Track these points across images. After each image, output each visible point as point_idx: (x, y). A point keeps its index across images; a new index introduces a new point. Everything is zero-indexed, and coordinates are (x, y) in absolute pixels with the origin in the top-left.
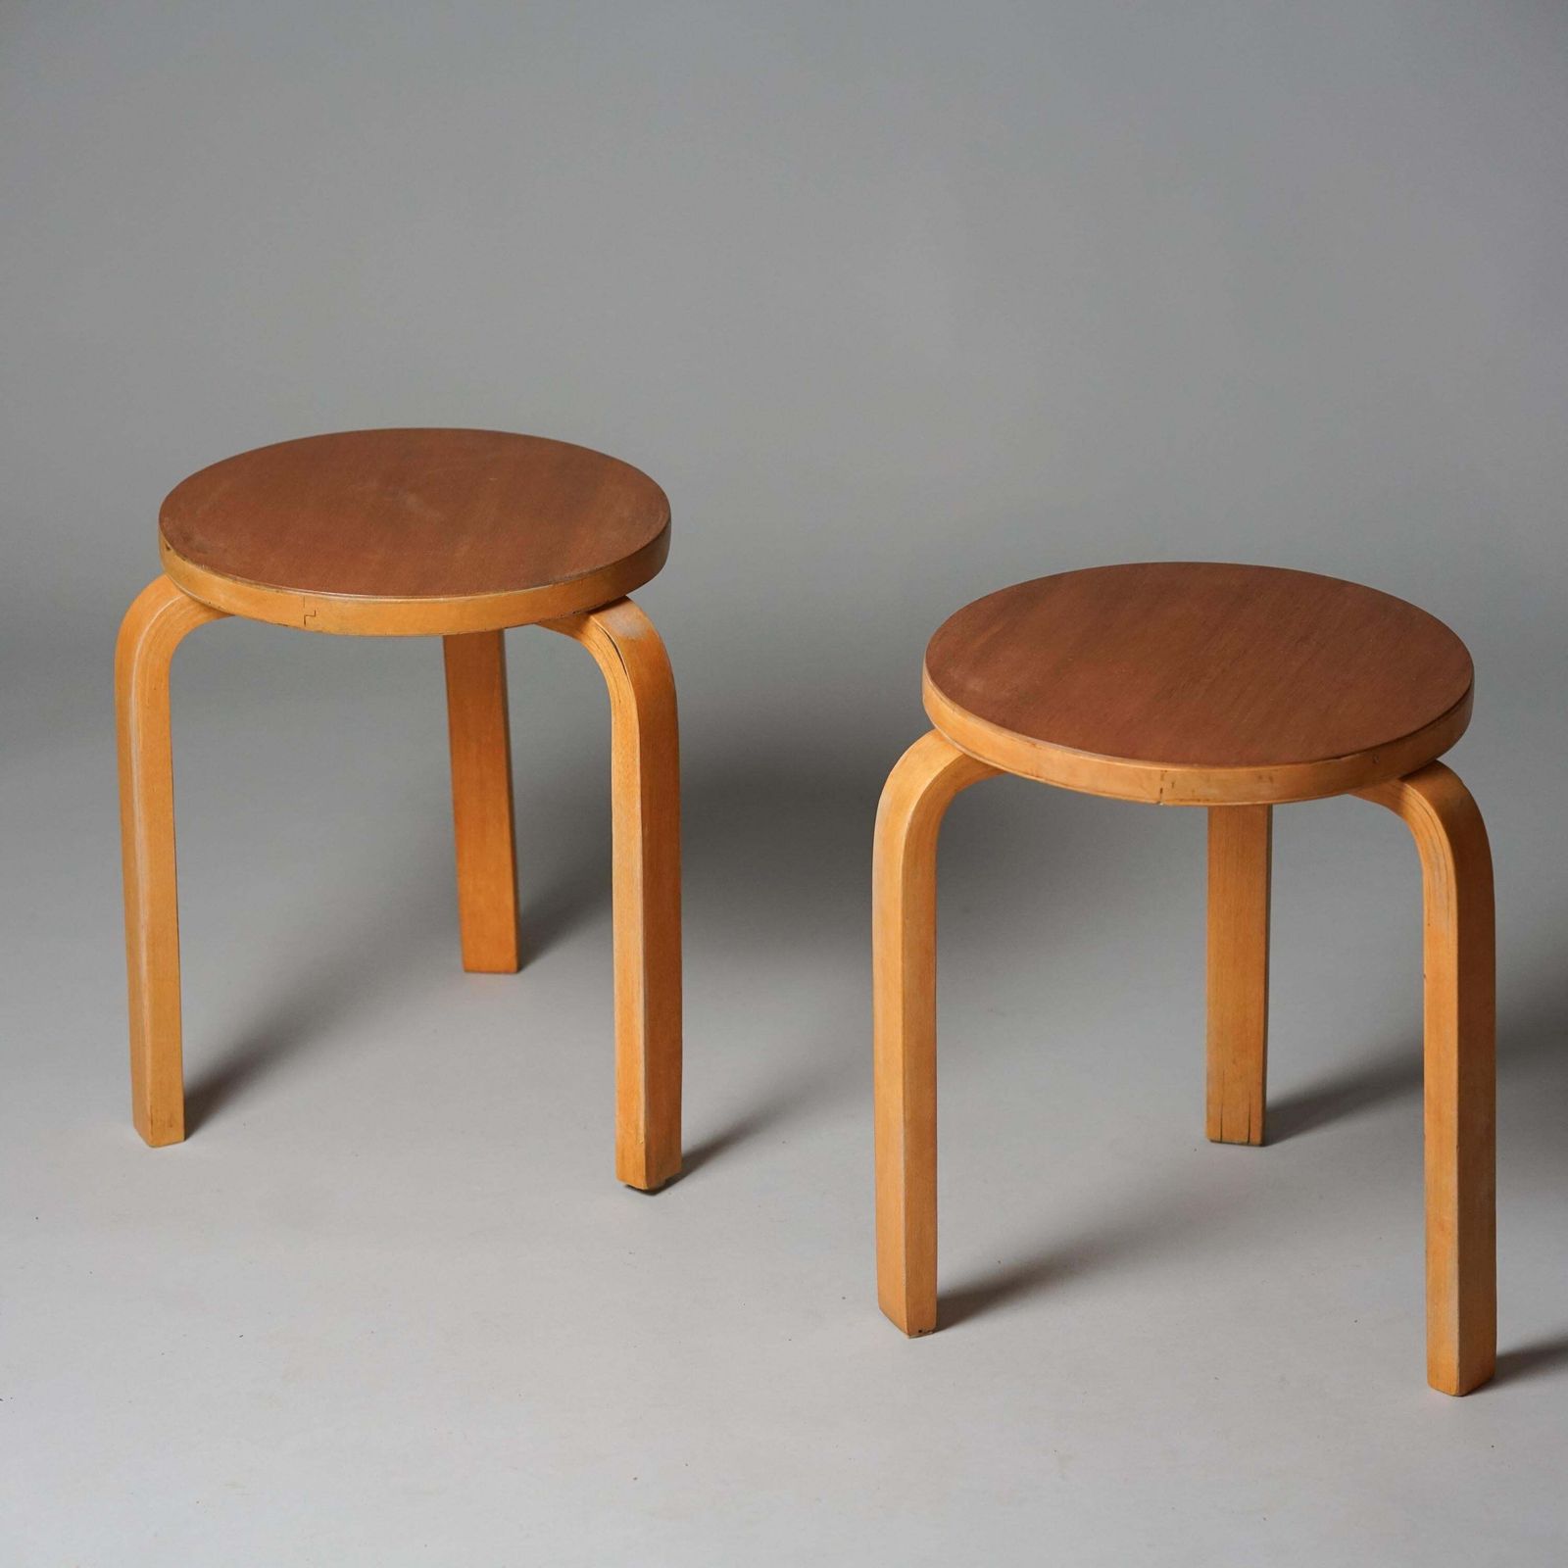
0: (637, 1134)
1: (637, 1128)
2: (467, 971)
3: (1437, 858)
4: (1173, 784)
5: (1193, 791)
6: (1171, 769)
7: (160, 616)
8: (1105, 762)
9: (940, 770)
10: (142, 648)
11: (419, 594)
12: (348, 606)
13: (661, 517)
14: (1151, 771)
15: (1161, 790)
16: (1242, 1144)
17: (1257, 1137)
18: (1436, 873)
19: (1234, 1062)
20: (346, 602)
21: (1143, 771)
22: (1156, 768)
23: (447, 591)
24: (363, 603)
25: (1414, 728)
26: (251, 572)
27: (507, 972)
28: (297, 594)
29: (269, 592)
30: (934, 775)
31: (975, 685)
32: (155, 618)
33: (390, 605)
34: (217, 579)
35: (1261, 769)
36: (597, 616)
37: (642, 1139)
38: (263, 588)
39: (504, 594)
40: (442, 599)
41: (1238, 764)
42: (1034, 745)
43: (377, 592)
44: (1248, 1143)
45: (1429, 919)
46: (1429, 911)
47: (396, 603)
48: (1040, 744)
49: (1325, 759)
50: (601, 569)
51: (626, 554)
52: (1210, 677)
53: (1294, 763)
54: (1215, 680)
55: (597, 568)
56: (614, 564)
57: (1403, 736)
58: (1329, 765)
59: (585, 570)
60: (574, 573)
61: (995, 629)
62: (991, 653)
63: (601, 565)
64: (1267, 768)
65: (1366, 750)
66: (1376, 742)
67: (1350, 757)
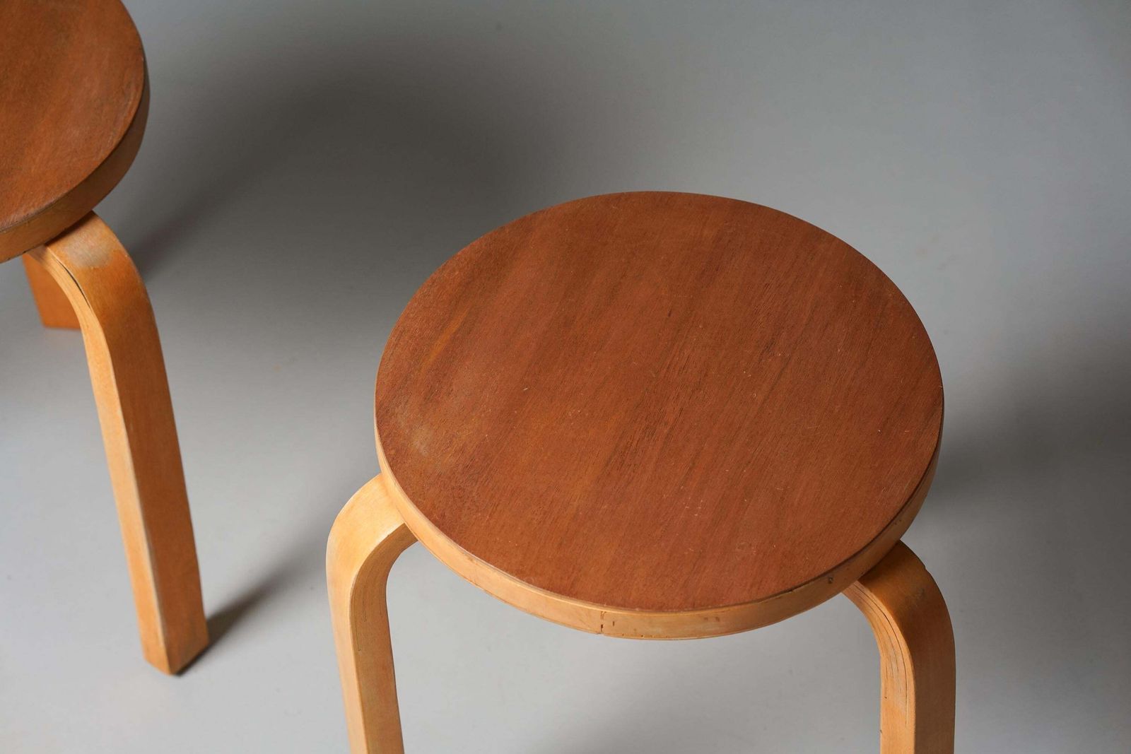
2: (48, 326)
4: (614, 623)
5: (635, 630)
6: (610, 611)
8: (543, 595)
9: (384, 536)
14: (589, 611)
15: (602, 626)
18: (894, 666)
21: (582, 609)
22: (596, 609)
30: (379, 541)
31: (421, 443)
36: (54, 246)
41: (680, 608)
42: (471, 560)
45: (886, 693)
46: (886, 688)
48: (477, 560)
49: (776, 595)
50: (51, 205)
51: (84, 173)
52: (666, 423)
53: (741, 604)
54: (672, 429)
55: (46, 203)
56: (68, 194)
57: (856, 548)
58: (780, 598)
59: (32, 211)
60: (16, 217)
61: (454, 326)
62: (445, 375)
63: (52, 200)
64: (713, 611)
65: (819, 577)
66: (832, 564)
67: (803, 587)
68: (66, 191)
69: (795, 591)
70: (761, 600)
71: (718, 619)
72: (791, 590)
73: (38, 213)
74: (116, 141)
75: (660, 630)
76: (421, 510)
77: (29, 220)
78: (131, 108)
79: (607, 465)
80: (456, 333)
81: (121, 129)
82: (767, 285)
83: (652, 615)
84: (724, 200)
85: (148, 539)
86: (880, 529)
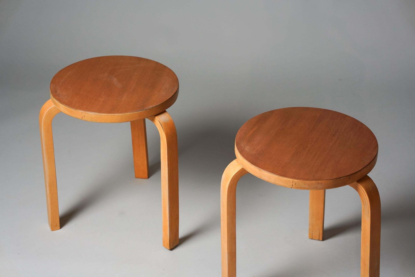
0: (167, 237)
1: (167, 235)
2: (136, 178)
3: (366, 202)
4: (295, 184)
5: (301, 186)
6: (295, 180)
7: (49, 111)
9: (237, 171)
10: (44, 119)
11: (111, 113)
12: (92, 115)
13: (176, 88)
15: (292, 185)
16: (317, 240)
17: (321, 238)
18: (365, 206)
19: (316, 222)
20: (92, 114)
21: (288, 180)
22: (291, 180)
23: (118, 112)
24: (97, 115)
25: (360, 169)
26: (69, 104)
27: (145, 178)
28: (80, 111)
29: (73, 110)
30: (236, 172)
31: (247, 149)
32: (47, 111)
33: (103, 115)
34: (61, 105)
35: (319, 181)
36: (157, 116)
37: (168, 238)
38: (72, 109)
39: (132, 113)
40: (116, 114)
41: (312, 180)
42: (260, 170)
43: (100, 112)
44: (319, 240)
46: (363, 214)
47: (105, 115)
49: (336, 179)
50: (158, 105)
51: (165, 100)
52: (308, 148)
53: (328, 180)
54: (309, 149)
55: (157, 105)
56: (161, 104)
57: (357, 171)
58: (337, 180)
59: (154, 106)
60: (151, 107)
61: (254, 129)
62: (253, 137)
63: (158, 104)
64: (321, 181)
65: (347, 176)
66: (350, 174)
67: (343, 178)
68: (161, 103)
69: (341, 178)
70: (332, 180)
71: (321, 184)
72: (340, 178)
73: (155, 107)
74: (172, 95)
75: (307, 186)
76: (248, 161)
77: (153, 108)
78: (176, 89)
79: (293, 154)
80: (255, 130)
81: (173, 93)
82: (333, 124)
83: (305, 181)
84: (322, 109)
85: (169, 204)
86: (362, 168)
